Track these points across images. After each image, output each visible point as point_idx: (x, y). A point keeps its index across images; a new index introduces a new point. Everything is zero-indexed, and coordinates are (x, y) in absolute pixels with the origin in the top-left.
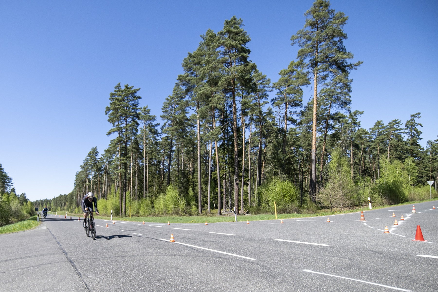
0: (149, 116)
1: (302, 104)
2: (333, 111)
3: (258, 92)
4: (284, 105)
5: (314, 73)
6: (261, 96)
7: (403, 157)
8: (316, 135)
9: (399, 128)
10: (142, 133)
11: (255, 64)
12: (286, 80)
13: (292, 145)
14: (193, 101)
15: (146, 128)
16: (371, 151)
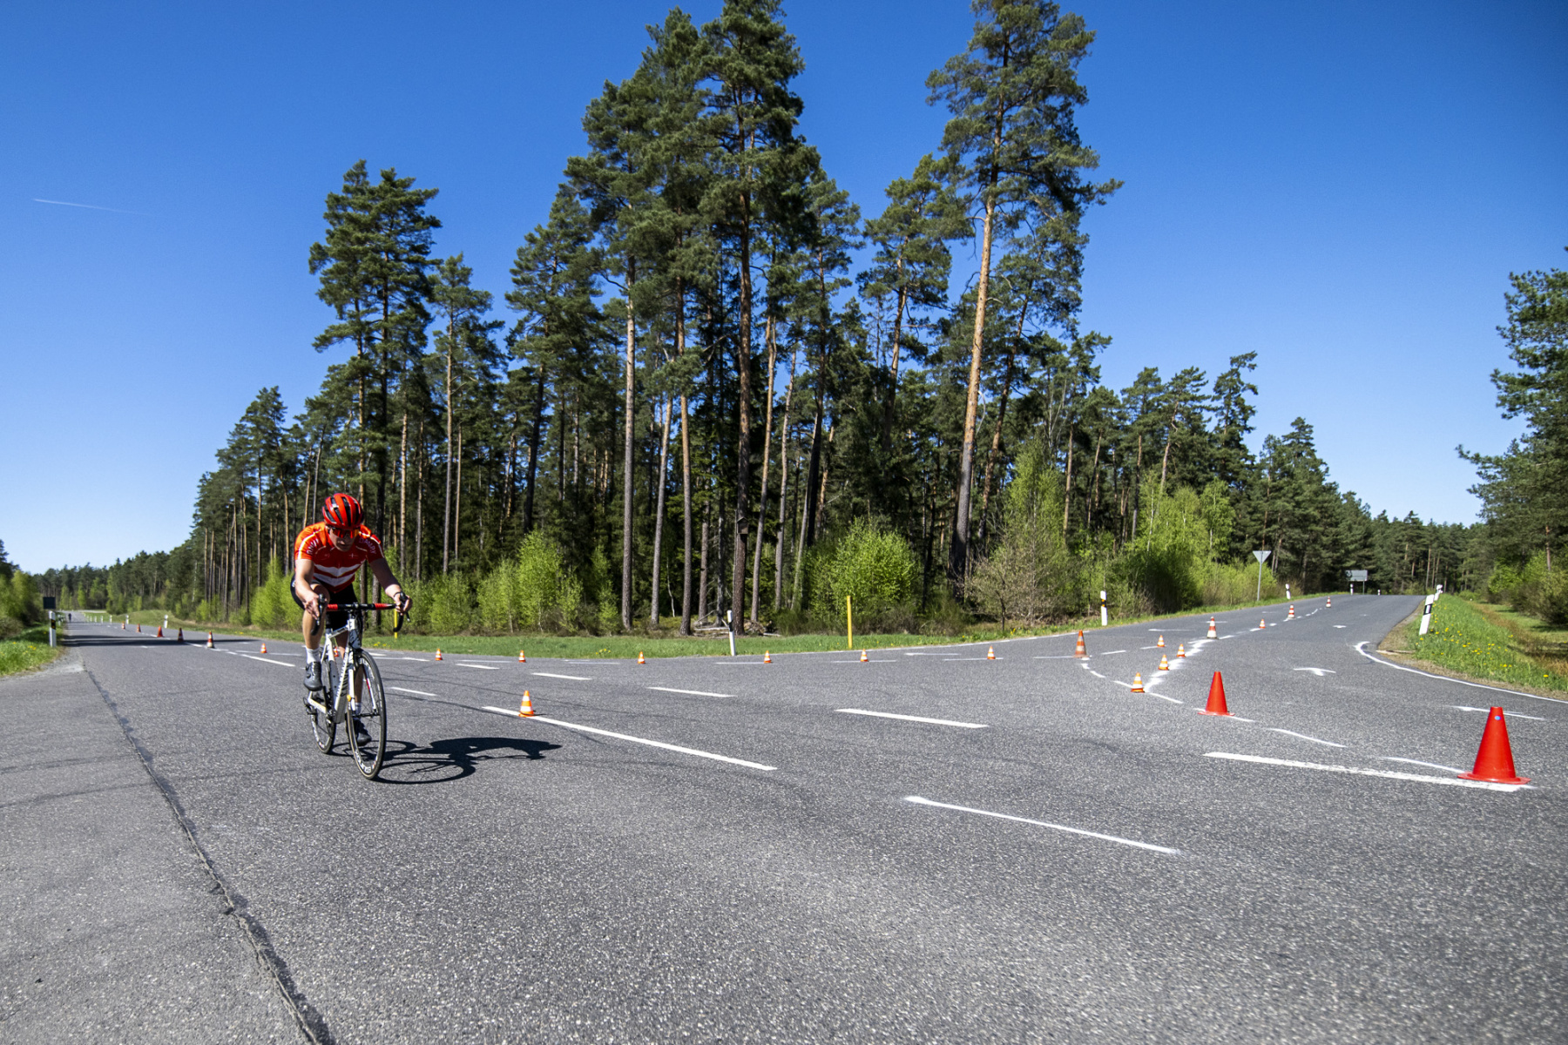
0: (469, 292)
1: (945, 296)
2: (1029, 328)
3: (821, 245)
4: (895, 295)
5: (985, 204)
6: (828, 260)
7: (1200, 479)
8: (979, 397)
9: (1198, 394)
10: (442, 351)
11: (814, 149)
12: (905, 214)
13: (910, 425)
14: (616, 253)
15: (454, 334)
16: (1122, 457)
